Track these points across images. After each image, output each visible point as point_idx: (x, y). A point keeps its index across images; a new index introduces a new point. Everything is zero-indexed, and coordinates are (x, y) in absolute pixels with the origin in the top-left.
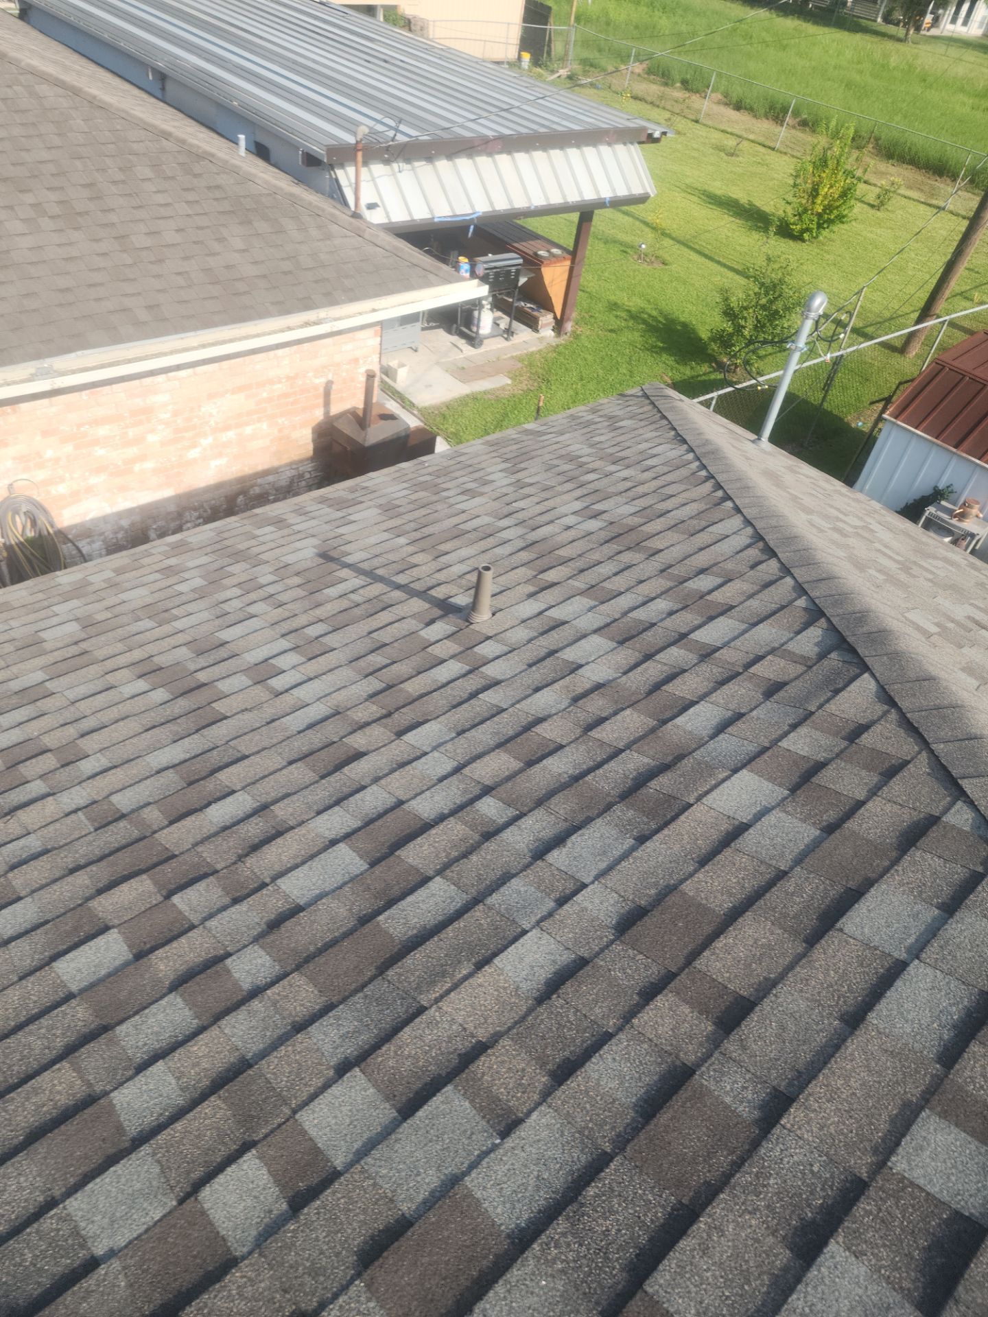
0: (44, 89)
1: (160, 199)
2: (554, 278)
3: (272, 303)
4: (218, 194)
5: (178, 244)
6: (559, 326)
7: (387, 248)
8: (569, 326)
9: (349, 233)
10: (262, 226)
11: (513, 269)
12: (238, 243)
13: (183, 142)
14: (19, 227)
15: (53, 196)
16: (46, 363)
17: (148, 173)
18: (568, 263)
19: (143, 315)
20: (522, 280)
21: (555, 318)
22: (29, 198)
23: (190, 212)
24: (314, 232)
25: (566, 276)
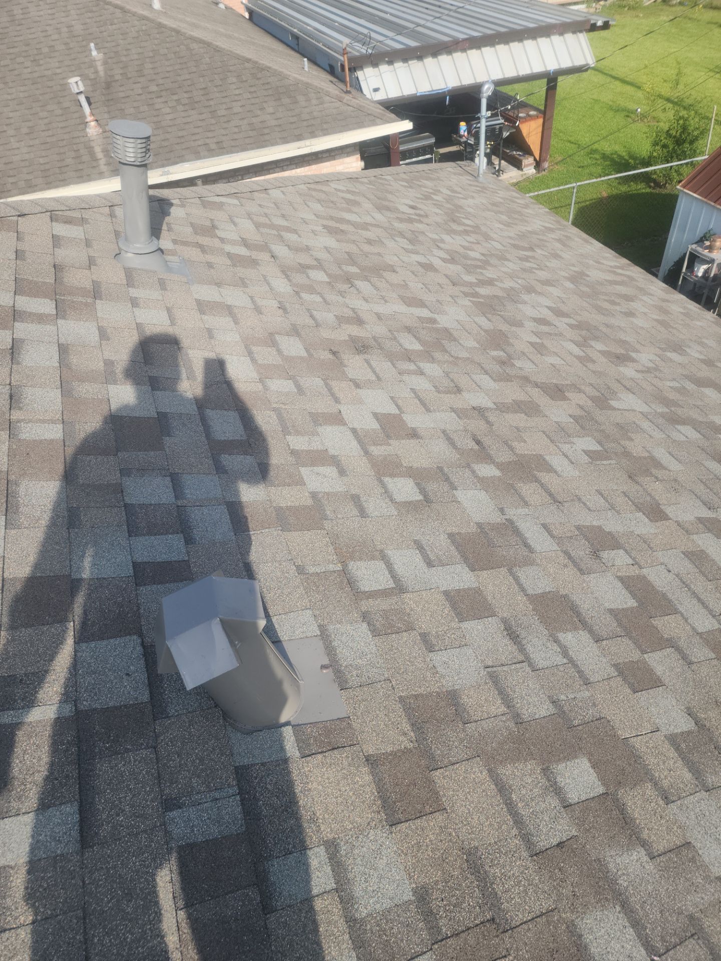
0: (194, 46)
1: (237, 92)
2: (531, 131)
3: (280, 138)
4: (267, 87)
5: (240, 113)
6: (538, 165)
7: (355, 106)
8: (546, 165)
9: (335, 100)
10: (286, 100)
11: (498, 127)
12: (271, 110)
13: (256, 63)
14: (168, 110)
15: (186, 95)
16: (166, 169)
17: (234, 80)
18: (541, 121)
19: (213, 146)
20: (505, 134)
21: (535, 159)
22: (175, 97)
23: (250, 97)
24: (314, 102)
25: (540, 129)
